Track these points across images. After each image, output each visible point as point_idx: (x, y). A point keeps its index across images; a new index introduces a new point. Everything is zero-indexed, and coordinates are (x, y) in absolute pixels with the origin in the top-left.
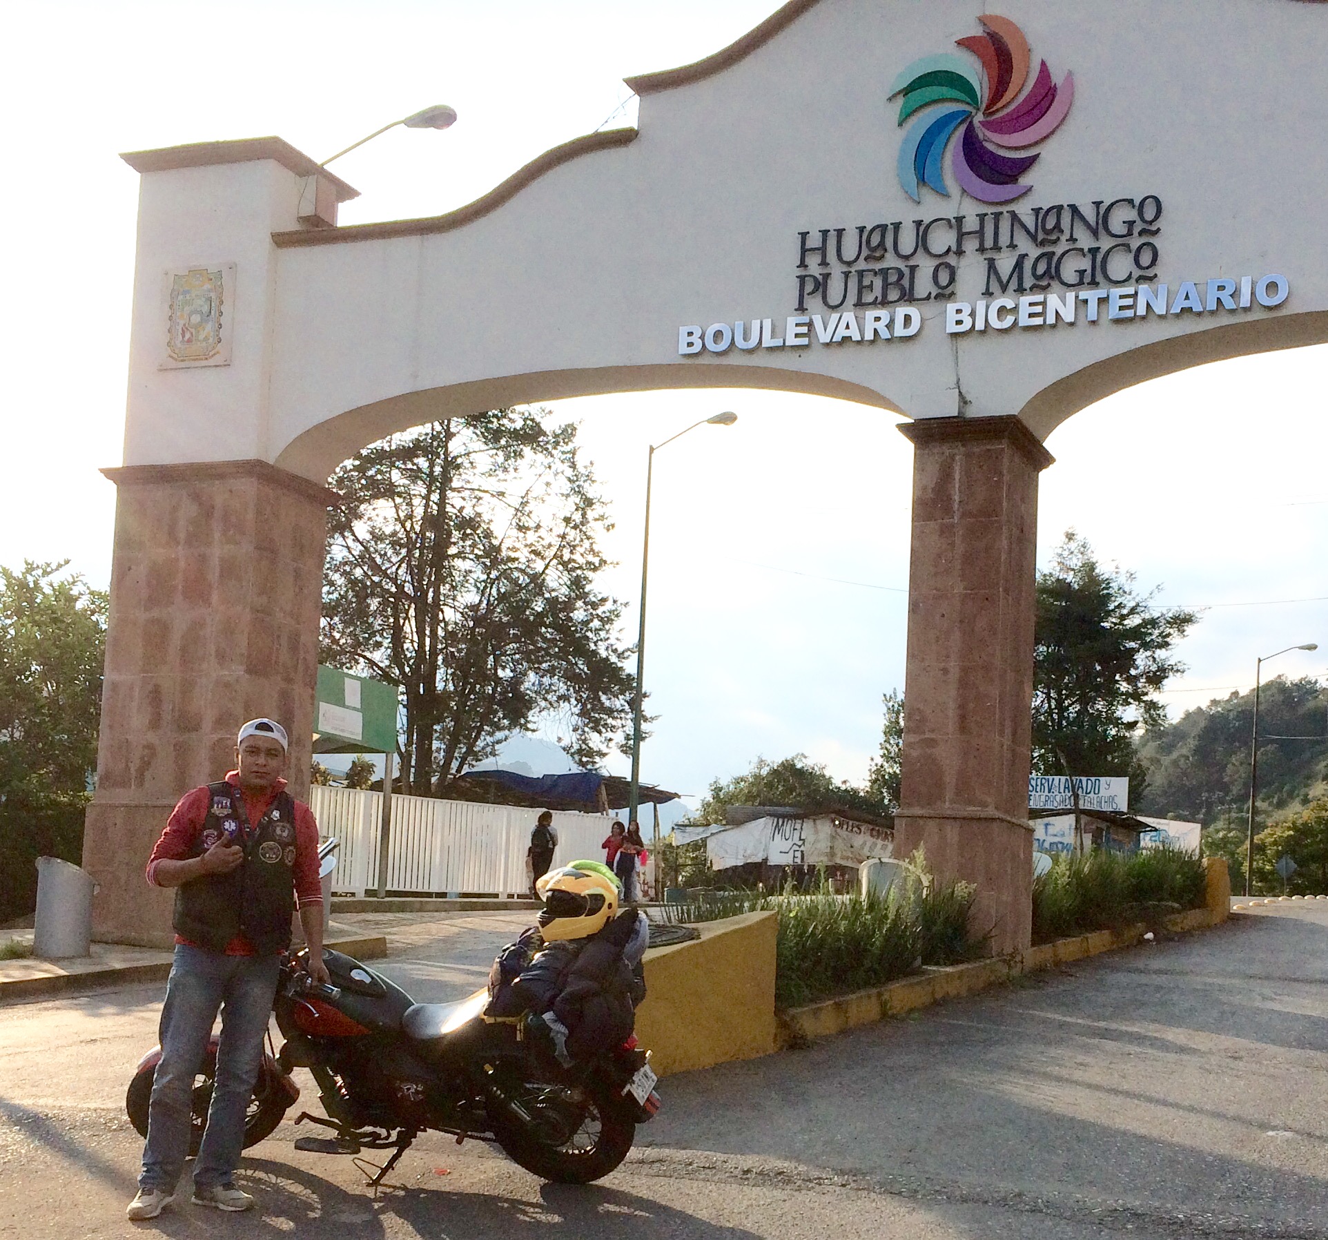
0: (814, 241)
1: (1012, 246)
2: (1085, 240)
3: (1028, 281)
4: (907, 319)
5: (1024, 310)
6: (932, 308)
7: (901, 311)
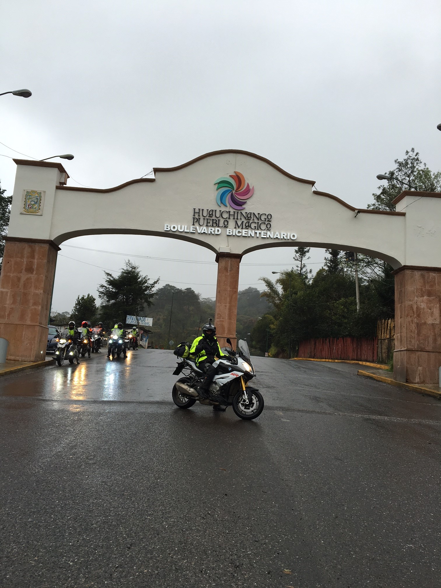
0: (197, 211)
1: (241, 219)
2: (256, 221)
3: (244, 227)
4: (218, 230)
5: (244, 233)
6: (224, 229)
7: (217, 229)
